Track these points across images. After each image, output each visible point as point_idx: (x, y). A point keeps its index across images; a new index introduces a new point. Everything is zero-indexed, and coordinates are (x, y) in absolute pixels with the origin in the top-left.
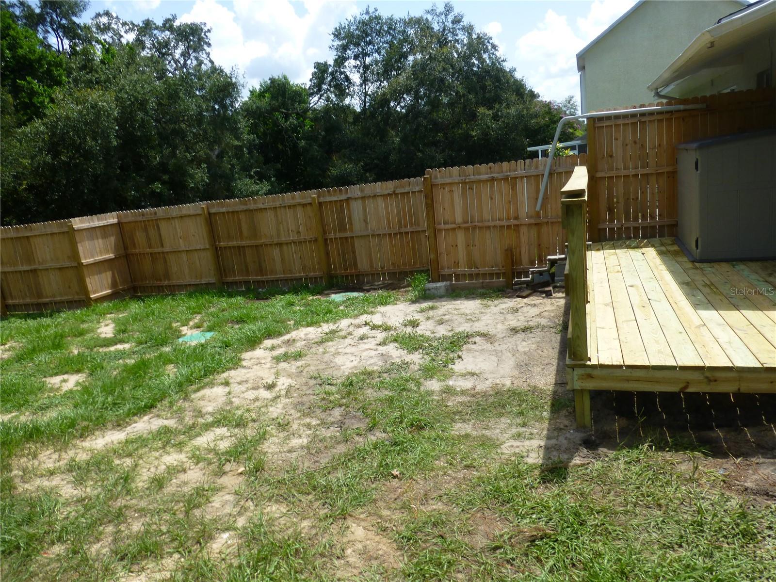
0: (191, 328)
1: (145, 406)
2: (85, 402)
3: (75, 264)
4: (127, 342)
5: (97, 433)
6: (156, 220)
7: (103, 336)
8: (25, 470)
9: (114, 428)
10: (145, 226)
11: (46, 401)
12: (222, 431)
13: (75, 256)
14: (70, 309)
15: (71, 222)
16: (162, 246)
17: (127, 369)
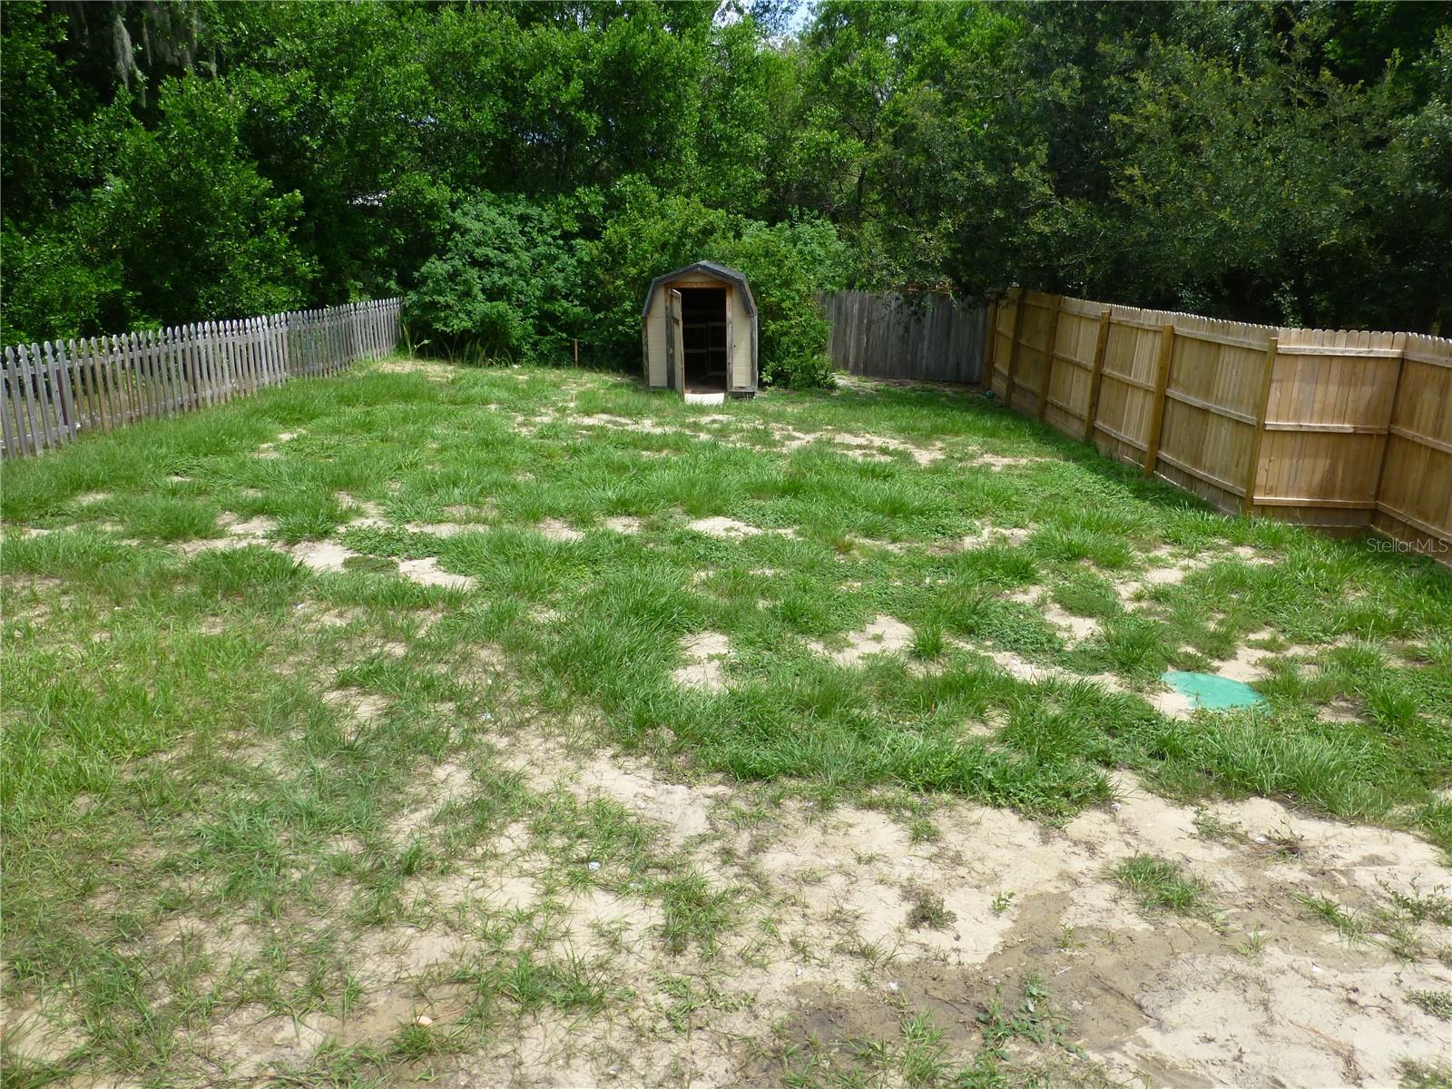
3: (1254, 422)
13: (1261, 405)
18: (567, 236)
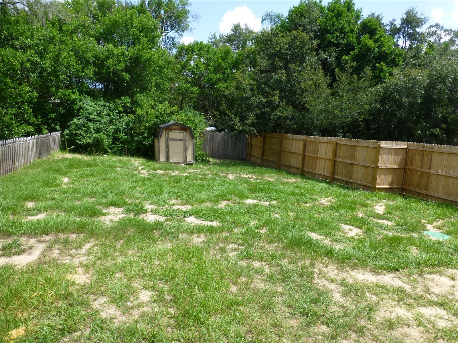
0: (434, 227)
1: (393, 268)
2: (359, 248)
3: (374, 166)
4: (390, 221)
5: (361, 270)
6: (432, 152)
7: (377, 211)
8: (320, 271)
9: (370, 271)
10: (423, 154)
11: (339, 238)
12: (443, 313)
13: (376, 161)
14: (363, 189)
15: (380, 142)
16: (430, 169)
17: (386, 238)
18: (120, 112)
